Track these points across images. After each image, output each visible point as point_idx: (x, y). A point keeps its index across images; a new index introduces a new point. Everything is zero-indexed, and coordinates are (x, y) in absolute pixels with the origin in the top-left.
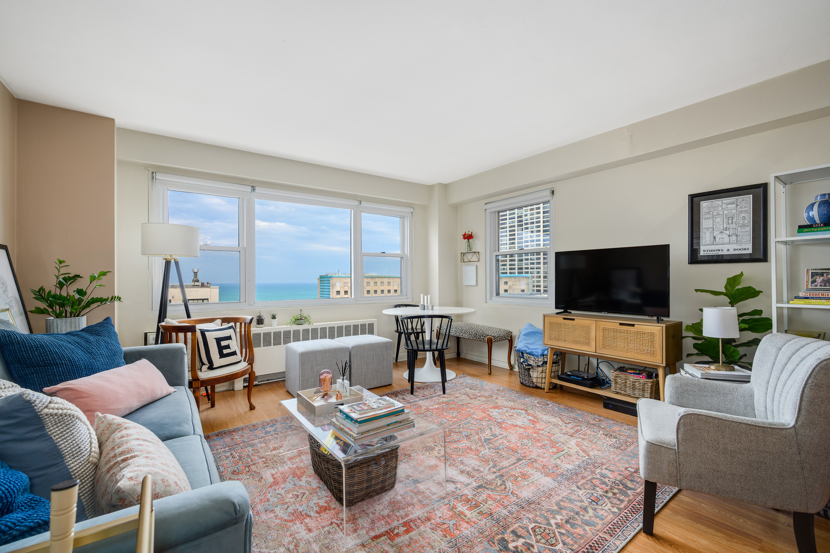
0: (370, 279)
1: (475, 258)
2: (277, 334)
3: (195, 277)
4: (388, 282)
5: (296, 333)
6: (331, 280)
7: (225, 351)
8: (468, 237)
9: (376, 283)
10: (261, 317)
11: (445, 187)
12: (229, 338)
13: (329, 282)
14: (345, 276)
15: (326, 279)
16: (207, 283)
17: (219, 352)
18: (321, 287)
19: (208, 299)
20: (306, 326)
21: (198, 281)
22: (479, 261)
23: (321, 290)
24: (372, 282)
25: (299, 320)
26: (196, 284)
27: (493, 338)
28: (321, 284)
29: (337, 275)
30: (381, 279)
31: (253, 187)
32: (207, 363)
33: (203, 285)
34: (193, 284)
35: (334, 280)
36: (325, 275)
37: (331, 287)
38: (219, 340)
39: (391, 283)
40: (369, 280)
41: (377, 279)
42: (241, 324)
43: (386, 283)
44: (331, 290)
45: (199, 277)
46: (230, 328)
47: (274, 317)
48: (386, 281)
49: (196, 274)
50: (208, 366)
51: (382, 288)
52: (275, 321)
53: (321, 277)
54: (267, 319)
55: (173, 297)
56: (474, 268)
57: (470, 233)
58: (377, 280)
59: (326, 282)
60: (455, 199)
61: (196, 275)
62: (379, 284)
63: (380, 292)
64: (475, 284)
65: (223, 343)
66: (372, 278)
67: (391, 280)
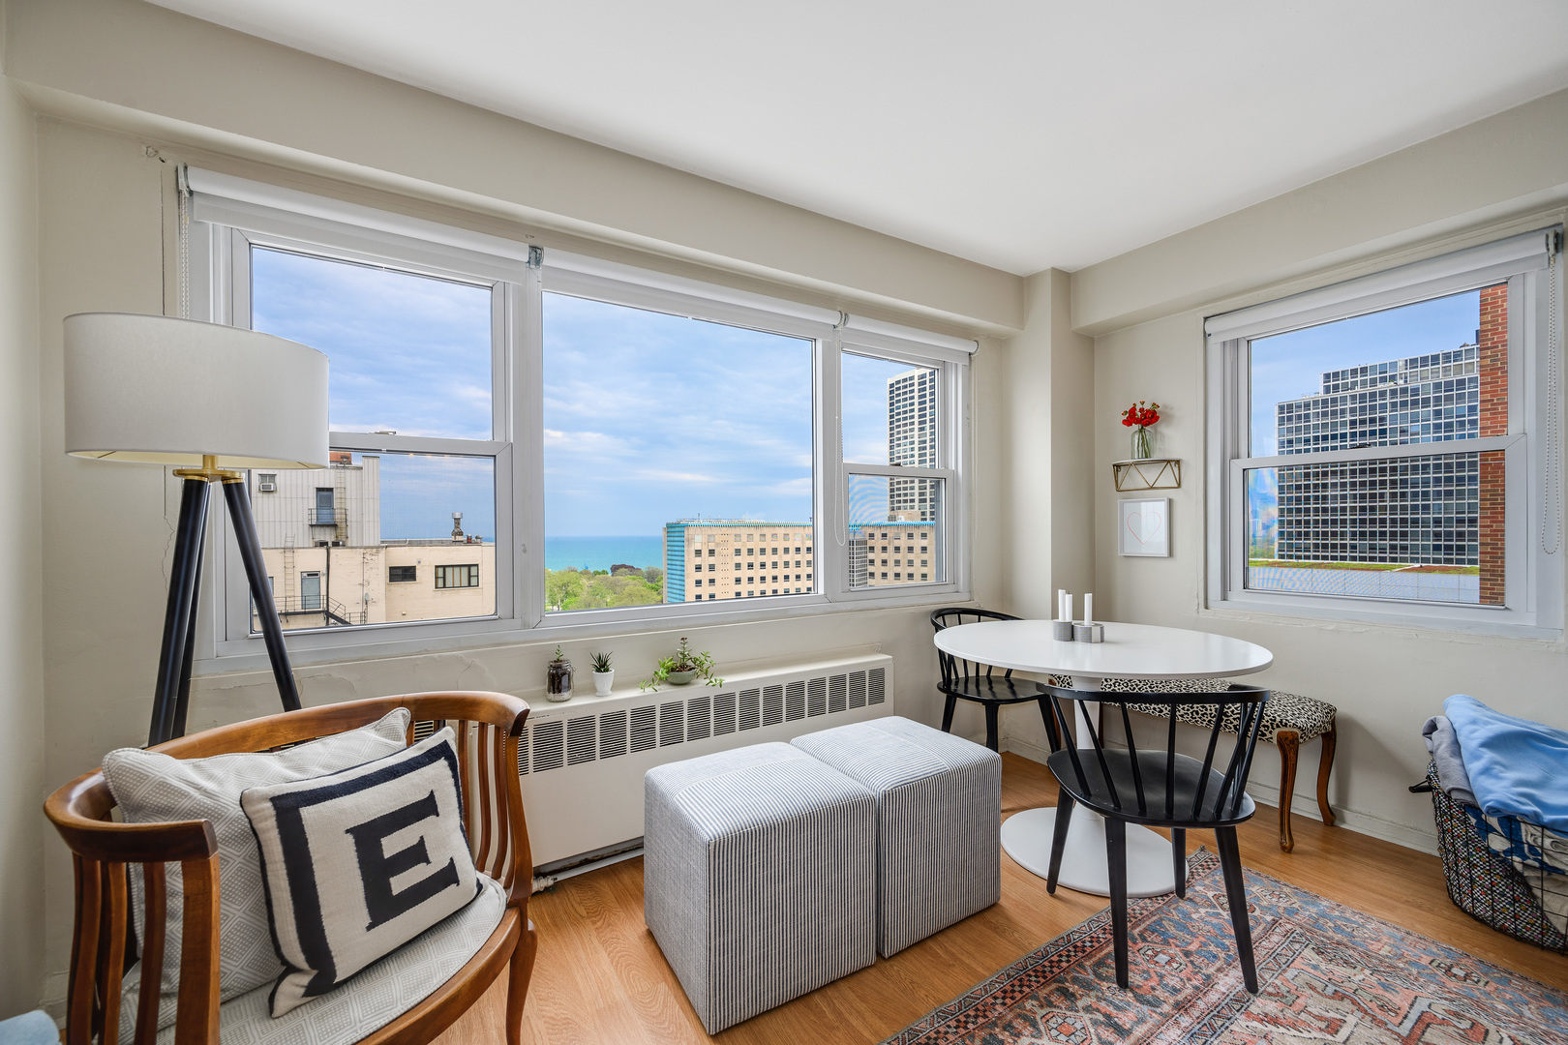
0: (752, 529)
1: (1168, 478)
2: (613, 722)
3: (456, 527)
4: (785, 535)
5: (671, 711)
6: (686, 532)
7: (399, 883)
8: (1145, 418)
9: (763, 536)
10: (560, 667)
11: (1067, 281)
12: (426, 808)
13: (682, 534)
14: (709, 524)
15: (677, 529)
16: (477, 538)
17: (367, 898)
18: (669, 543)
19: (477, 565)
20: (699, 689)
21: (461, 534)
22: (1179, 485)
23: (669, 548)
24: (756, 533)
25: (680, 671)
26: (459, 538)
27: (1299, 733)
28: (669, 539)
29: (696, 523)
30: (770, 528)
31: (534, 248)
32: (305, 966)
33: (469, 541)
34: (452, 538)
35: (691, 531)
36: (675, 521)
37: (686, 543)
38: (367, 836)
39: (790, 536)
40: (752, 531)
41: (765, 529)
42: (483, 727)
43: (781, 536)
44: (686, 548)
45: (462, 527)
46: (431, 756)
47: (602, 666)
48: (781, 532)
49: (457, 521)
50: (305, 980)
51: (774, 545)
52: (606, 680)
53: (670, 526)
54: (580, 669)
55: (419, 563)
56: (1162, 507)
57: (1147, 407)
58: (765, 531)
59: (677, 534)
60: (1098, 312)
61: (459, 524)
62: (768, 537)
63: (783, 551)
64: (1164, 552)
65: (393, 845)
66: (757, 526)
67: (788, 531)
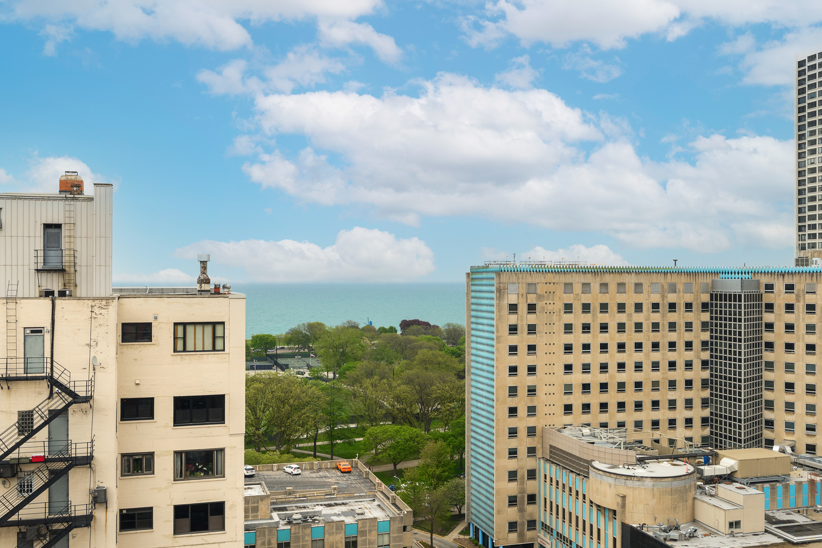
0: (589, 275)
3: (203, 273)
4: (636, 285)
6: (497, 279)
9: (604, 286)
15: (484, 275)
16: (225, 288)
18: (475, 294)
19: (224, 322)
21: (208, 282)
23: (475, 301)
24: (594, 282)
26: (205, 287)
28: (472, 288)
29: (510, 267)
30: (617, 276)
33: (216, 292)
34: (198, 287)
35: (504, 278)
36: (482, 264)
37: (497, 295)
39: (644, 287)
40: (589, 278)
41: (607, 276)
43: (630, 287)
44: (497, 302)
45: (210, 274)
48: (630, 280)
49: (204, 265)
51: (621, 298)
53: (473, 271)
55: (156, 318)
58: (607, 278)
59: (484, 282)
61: (206, 268)
62: (613, 287)
63: (616, 308)
